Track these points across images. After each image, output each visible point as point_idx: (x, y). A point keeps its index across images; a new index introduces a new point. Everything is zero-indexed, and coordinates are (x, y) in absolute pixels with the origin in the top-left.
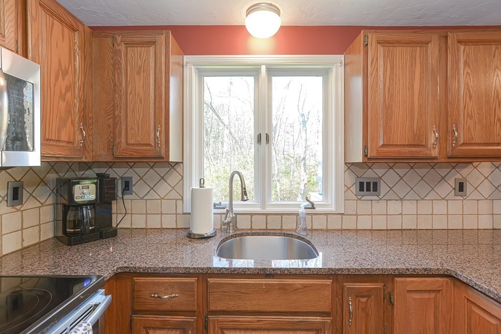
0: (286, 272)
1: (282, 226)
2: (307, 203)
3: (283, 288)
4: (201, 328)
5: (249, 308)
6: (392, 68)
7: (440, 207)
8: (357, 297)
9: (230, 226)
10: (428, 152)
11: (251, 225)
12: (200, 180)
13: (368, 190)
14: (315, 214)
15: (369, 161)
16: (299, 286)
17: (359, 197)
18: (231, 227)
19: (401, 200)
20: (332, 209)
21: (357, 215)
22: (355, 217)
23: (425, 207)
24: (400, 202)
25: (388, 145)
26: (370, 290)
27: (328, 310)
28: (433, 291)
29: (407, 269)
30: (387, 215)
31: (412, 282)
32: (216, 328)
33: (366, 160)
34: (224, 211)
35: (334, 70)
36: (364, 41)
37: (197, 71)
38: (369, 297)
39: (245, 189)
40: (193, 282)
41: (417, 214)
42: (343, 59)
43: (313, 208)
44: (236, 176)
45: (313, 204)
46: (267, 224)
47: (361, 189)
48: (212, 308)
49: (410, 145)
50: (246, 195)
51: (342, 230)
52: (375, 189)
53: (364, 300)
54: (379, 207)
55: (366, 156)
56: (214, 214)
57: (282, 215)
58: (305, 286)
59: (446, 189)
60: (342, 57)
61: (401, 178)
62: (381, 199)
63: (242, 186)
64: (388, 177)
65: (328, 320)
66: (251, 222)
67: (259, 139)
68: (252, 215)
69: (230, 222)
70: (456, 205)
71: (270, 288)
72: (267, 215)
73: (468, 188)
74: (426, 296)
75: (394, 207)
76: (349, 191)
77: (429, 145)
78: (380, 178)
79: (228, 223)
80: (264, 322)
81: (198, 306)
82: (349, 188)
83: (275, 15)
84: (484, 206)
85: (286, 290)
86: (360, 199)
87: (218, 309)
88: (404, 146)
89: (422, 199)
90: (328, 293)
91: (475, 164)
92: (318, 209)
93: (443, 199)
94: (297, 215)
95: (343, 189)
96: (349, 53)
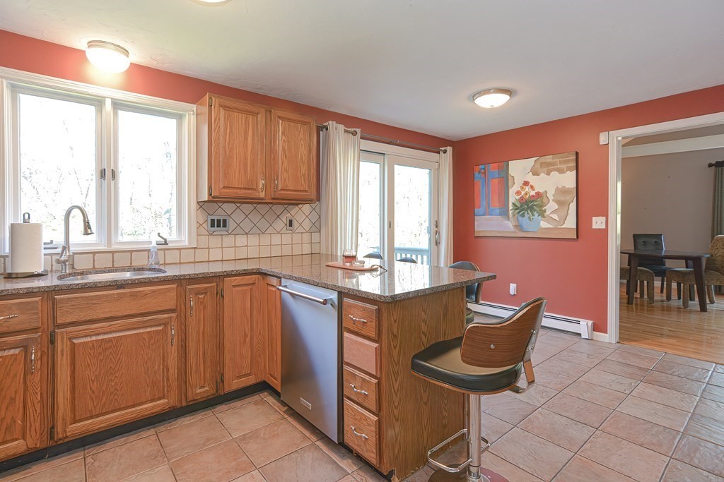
0: (136, 282)
1: (131, 263)
2: (159, 239)
3: (133, 295)
4: (46, 344)
5: (102, 316)
6: (231, 127)
7: (276, 239)
8: (196, 294)
9: (65, 265)
10: (257, 194)
11: (94, 264)
12: (24, 215)
13: (219, 226)
14: (168, 249)
15: (214, 200)
16: (148, 292)
17: (211, 233)
18: (67, 267)
19: (247, 234)
20: (186, 244)
21: (209, 248)
22: (207, 250)
23: (265, 239)
24: (246, 236)
25: (228, 187)
26: (206, 288)
27: (173, 307)
28: (250, 284)
29: (233, 271)
30: (235, 247)
31: (236, 279)
32: (65, 338)
33: (211, 199)
34: (59, 251)
35: (187, 116)
36: (209, 103)
37: (9, 86)
38: (206, 293)
39: (88, 222)
40: (37, 302)
41: (259, 246)
42: (195, 109)
43: (166, 243)
44: (76, 212)
45: (165, 240)
46: (113, 262)
47: (212, 226)
48: (59, 322)
49: (245, 189)
50: (90, 228)
51: (195, 262)
52: (225, 226)
53: (202, 296)
54: (228, 240)
55: (211, 195)
56: (45, 255)
57: (131, 251)
58: (154, 291)
59: (280, 224)
60: (194, 107)
61: (247, 216)
62: (229, 234)
63: (84, 221)
64: (236, 216)
65: (174, 315)
66: (94, 261)
67: (103, 174)
68: (94, 253)
69: (67, 261)
70: (287, 238)
71: (121, 296)
72: (113, 252)
73: (295, 224)
74: (246, 288)
75: (241, 240)
76: (201, 227)
77: (260, 190)
78: (229, 216)
79: (64, 262)
80: (116, 326)
81: (42, 324)
82: (201, 225)
83: (123, 57)
84: (306, 237)
85: (137, 296)
86: (211, 234)
87: (67, 321)
88: (240, 188)
89: (263, 233)
90: (173, 294)
91: (300, 206)
92: (170, 245)
93: (278, 233)
94: (149, 251)
95: (195, 225)
96: (201, 105)
